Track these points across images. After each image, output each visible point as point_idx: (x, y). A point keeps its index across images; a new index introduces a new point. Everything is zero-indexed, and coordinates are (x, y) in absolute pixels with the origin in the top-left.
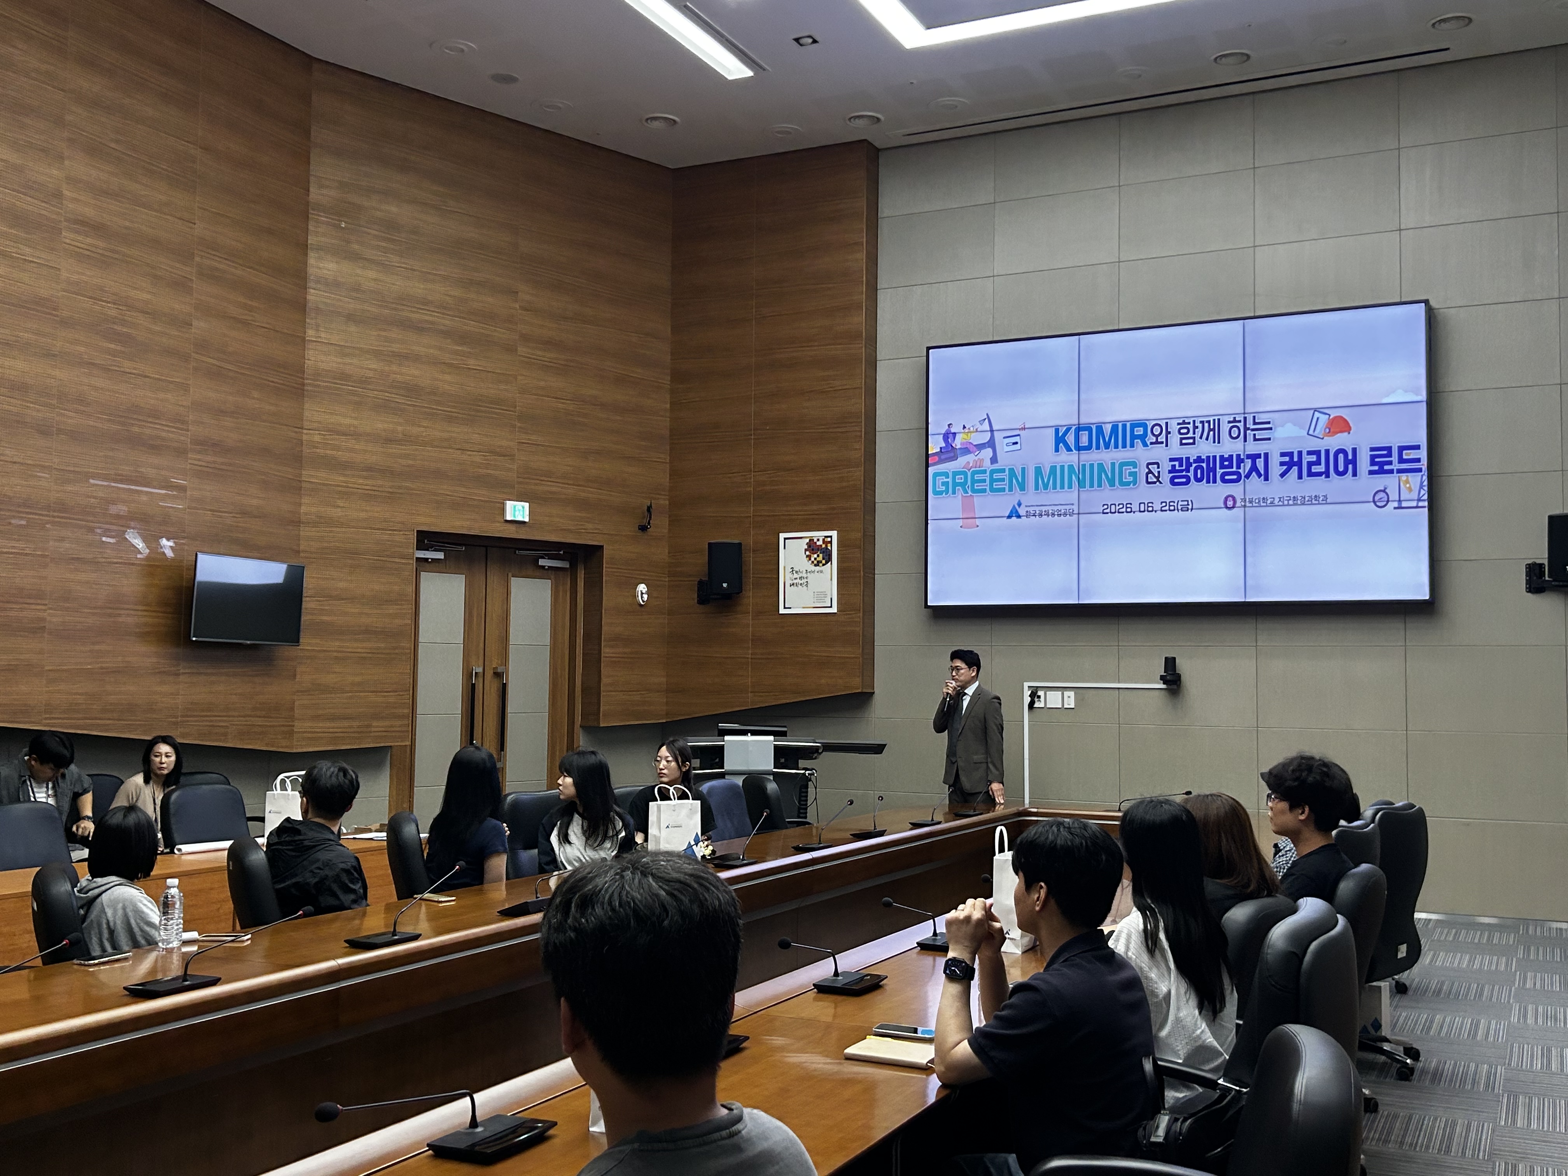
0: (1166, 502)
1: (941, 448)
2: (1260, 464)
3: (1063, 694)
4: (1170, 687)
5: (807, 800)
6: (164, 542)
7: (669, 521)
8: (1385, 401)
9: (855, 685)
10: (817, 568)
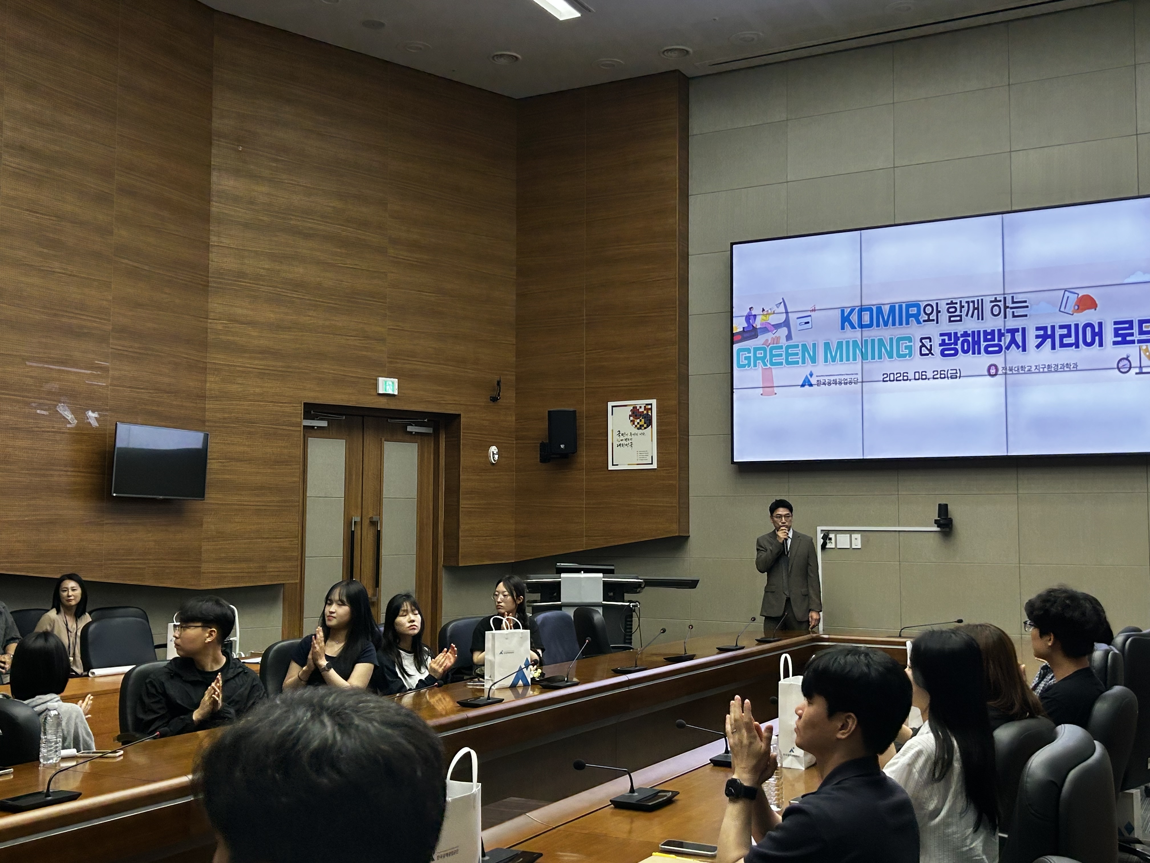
0: (937, 371)
1: (744, 328)
2: (1018, 337)
3: (851, 537)
4: (944, 530)
5: (631, 628)
6: (90, 414)
7: (516, 393)
8: (1126, 281)
9: (674, 530)
10: (640, 431)
